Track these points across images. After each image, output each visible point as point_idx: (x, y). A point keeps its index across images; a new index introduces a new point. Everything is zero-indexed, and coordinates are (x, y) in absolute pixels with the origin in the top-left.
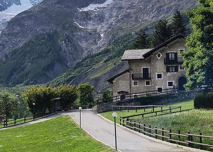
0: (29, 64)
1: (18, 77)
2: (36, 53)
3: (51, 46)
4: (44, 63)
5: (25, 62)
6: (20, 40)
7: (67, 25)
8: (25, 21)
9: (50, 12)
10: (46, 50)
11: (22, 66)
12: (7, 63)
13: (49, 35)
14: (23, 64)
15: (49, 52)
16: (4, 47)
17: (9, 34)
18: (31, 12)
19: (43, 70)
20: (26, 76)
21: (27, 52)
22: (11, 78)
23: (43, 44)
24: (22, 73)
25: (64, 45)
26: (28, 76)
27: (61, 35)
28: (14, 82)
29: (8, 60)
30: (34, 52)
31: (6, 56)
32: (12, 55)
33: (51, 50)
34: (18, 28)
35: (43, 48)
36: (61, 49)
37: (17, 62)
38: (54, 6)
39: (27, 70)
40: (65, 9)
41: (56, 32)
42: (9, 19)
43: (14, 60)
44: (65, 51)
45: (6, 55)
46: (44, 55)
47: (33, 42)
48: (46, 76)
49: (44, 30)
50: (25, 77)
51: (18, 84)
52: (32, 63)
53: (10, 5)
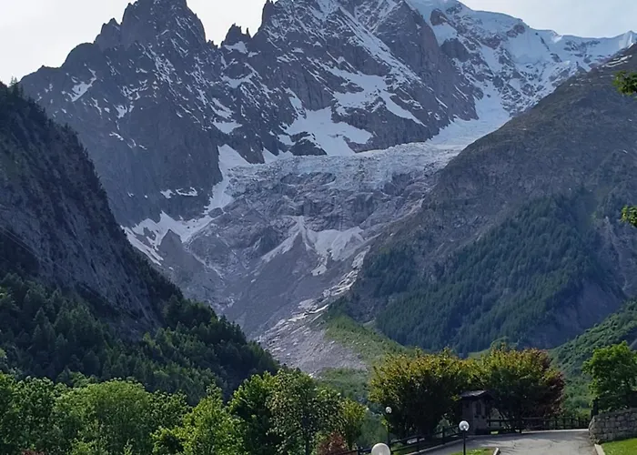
0: (506, 291)
1: (473, 329)
2: (524, 256)
3: (568, 234)
4: (548, 286)
5: (493, 284)
6: (477, 222)
7: (616, 169)
8: (489, 164)
9: (564, 133)
10: (555, 247)
11: (486, 297)
12: (441, 291)
13: (561, 201)
14: (489, 291)
15: (563, 253)
16: (432, 244)
17: (445, 207)
18: (506, 136)
19: (548, 308)
20: (498, 326)
21: (499, 256)
22: (455, 334)
23: (544, 230)
24: (486, 317)
25: (610, 227)
26: (504, 326)
27: (600, 199)
28: (462, 346)
29: (445, 280)
30: (518, 253)
31: (439, 270)
32: (456, 267)
33: (568, 246)
34: (470, 187)
35: (545, 241)
36: (598, 241)
37: (470, 285)
38: (574, 112)
39: (498, 309)
40: (608, 119)
41: (583, 191)
42: (443, 160)
43: (460, 279)
44: (612, 248)
45: (437, 265)
46: (548, 261)
47: (514, 226)
48: (557, 325)
49: (544, 187)
50: (493, 330)
51: (473, 350)
52: (514, 287)
53: (445, 123)
